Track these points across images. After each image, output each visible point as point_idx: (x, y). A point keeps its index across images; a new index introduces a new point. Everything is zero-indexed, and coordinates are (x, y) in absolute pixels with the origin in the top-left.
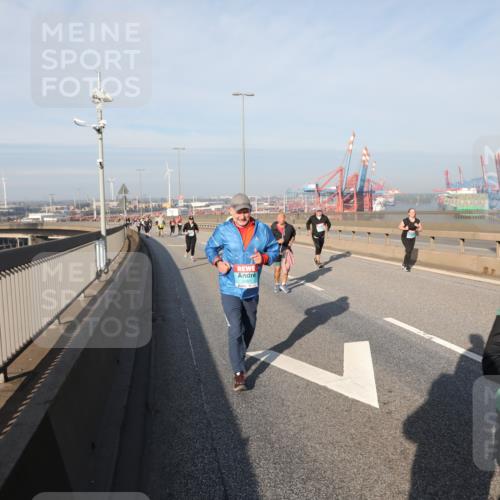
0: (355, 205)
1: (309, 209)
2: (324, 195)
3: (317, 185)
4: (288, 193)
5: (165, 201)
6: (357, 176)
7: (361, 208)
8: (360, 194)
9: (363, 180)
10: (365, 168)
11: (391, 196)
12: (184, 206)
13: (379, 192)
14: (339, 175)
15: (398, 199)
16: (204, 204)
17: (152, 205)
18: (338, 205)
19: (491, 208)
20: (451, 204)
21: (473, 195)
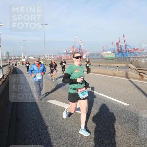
1: (64, 58)
2: (69, 54)
3: (67, 51)
4: (58, 53)
5: (21, 56)
6: (78, 48)
9: (80, 50)
10: (80, 46)
11: (88, 54)
12: (27, 58)
14: (73, 48)
15: (90, 55)
16: (33, 57)
17: (17, 58)
19: (115, 57)
20: (105, 56)
21: (110, 53)
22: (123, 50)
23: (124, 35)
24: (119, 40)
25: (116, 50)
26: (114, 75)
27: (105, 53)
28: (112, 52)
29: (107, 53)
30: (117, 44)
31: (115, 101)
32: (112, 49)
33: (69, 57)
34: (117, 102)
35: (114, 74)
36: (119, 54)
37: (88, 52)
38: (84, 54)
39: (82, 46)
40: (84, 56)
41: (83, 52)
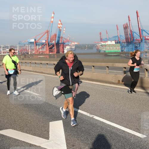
0: (55, 50)
1: (31, 52)
2: (39, 45)
3: (35, 40)
4: (20, 44)
6: (56, 35)
7: (58, 52)
8: (58, 44)
9: (59, 37)
10: (60, 31)
11: (73, 45)
13: (68, 43)
14: (46, 34)
15: (77, 47)
18: (47, 50)
22: (135, 39)
24: (129, 21)
26: (119, 83)
27: (104, 43)
28: (116, 43)
29: (107, 43)
33: (40, 50)
35: (119, 81)
37: (73, 42)
38: (66, 46)
39: (64, 30)
40: (66, 48)
41: (64, 42)
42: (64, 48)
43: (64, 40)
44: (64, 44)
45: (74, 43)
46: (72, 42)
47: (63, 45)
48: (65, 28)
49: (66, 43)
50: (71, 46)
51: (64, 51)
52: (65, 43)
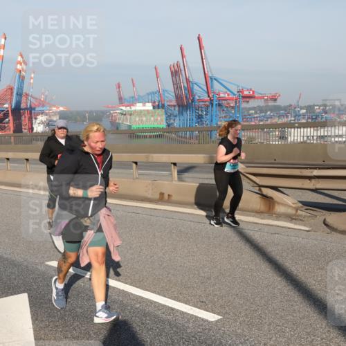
0: (11, 125)
6: (11, 89)
7: (18, 129)
9: (20, 95)
10: (22, 79)
13: (41, 108)
19: (168, 125)
20: (125, 123)
21: (148, 111)
22: (197, 98)
23: (199, 39)
24: (183, 56)
25: (170, 98)
26: (162, 199)
27: (128, 108)
28: (154, 107)
29: (133, 108)
30: (175, 72)
31: (164, 306)
32: (154, 93)
34: (172, 309)
35: (162, 194)
36: (181, 113)
37: (55, 106)
38: (38, 114)
39: (31, 78)
40: (38, 121)
41: (33, 106)
42: (34, 121)
43: (33, 100)
44: (33, 111)
45: (58, 108)
46: (51, 106)
47: (31, 114)
48: (34, 73)
49: (37, 109)
50: (50, 117)
51: (34, 126)
52: (34, 109)
